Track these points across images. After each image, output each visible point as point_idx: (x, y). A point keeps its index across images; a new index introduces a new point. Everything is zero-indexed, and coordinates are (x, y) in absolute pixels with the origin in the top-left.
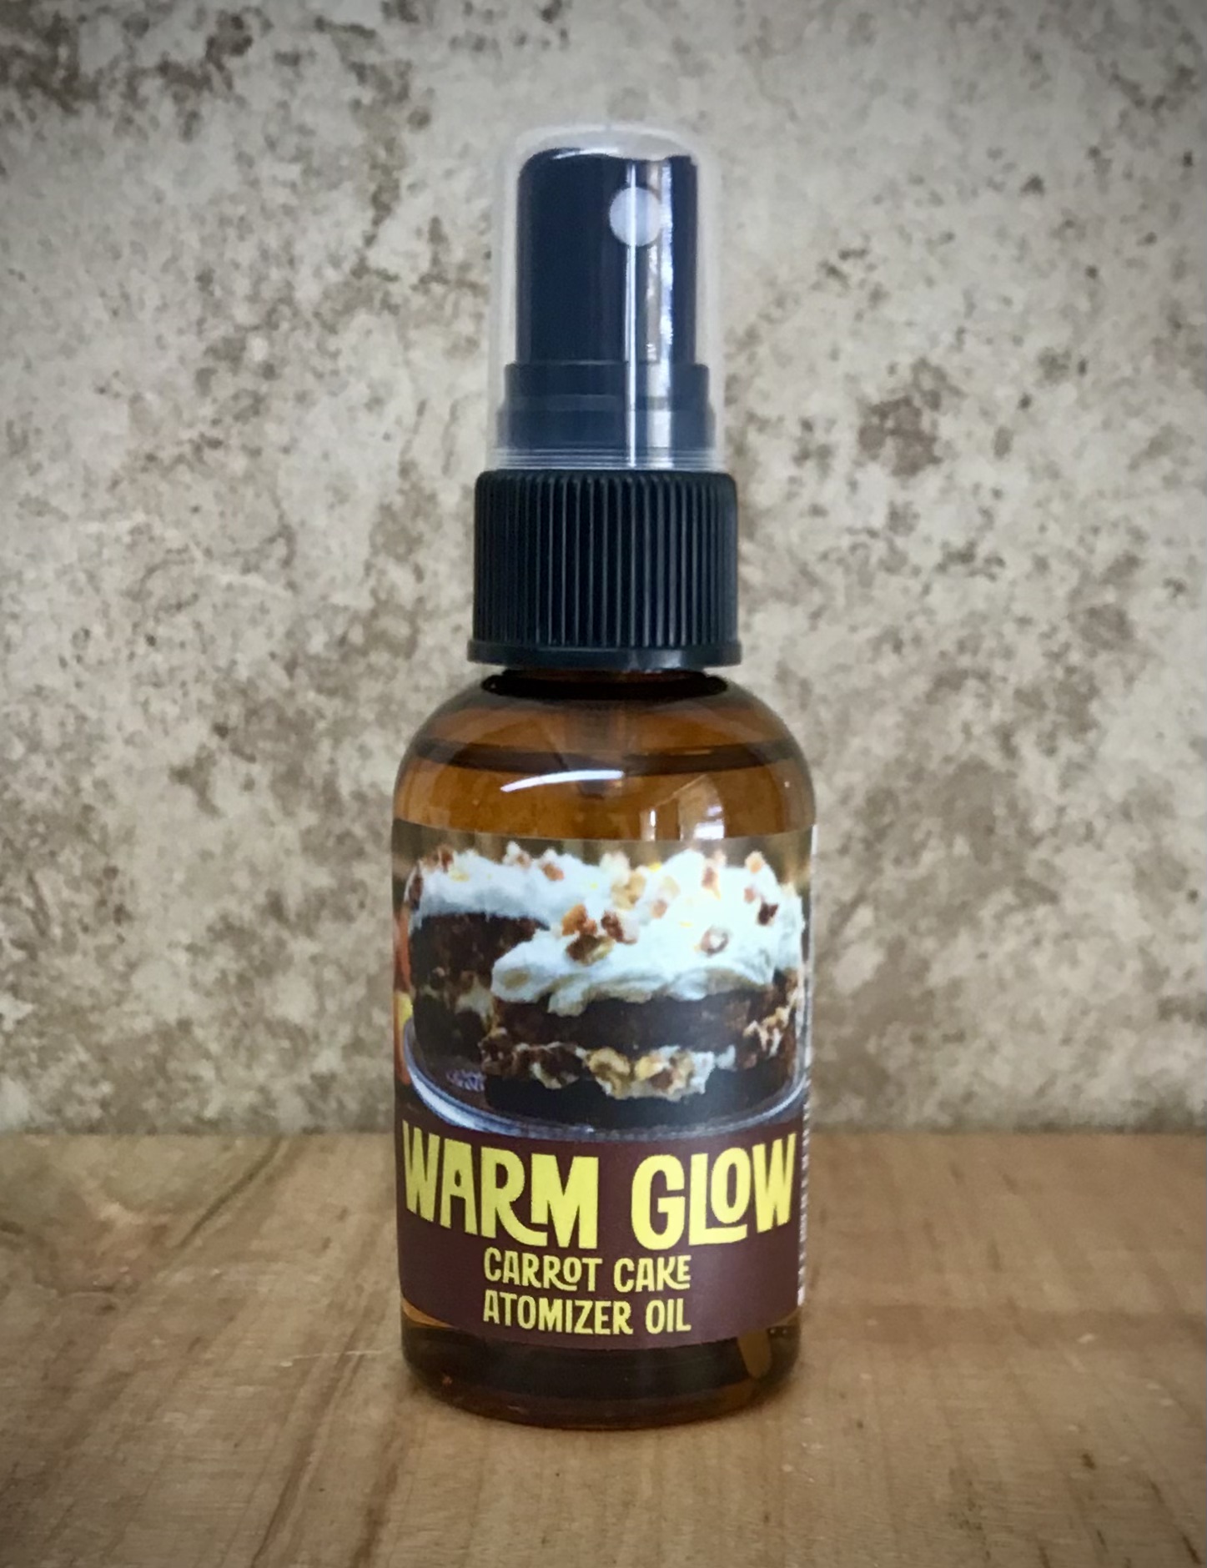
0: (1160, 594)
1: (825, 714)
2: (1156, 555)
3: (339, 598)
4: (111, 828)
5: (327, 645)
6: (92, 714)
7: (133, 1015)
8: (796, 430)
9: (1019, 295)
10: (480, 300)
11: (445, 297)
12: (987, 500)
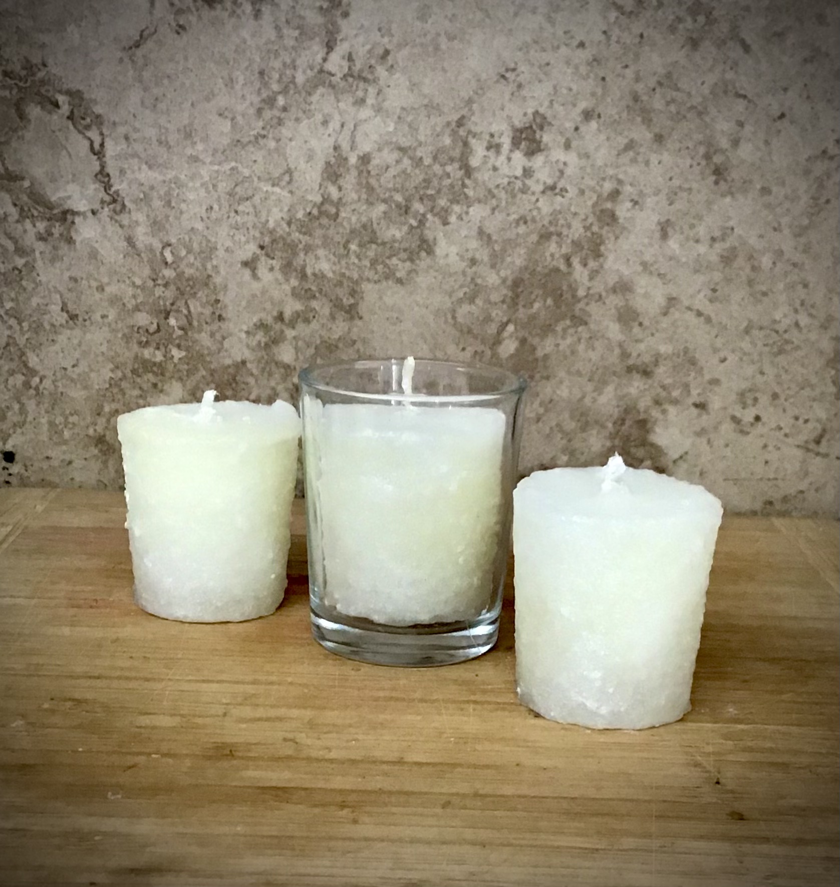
0: (629, 205)
1: (497, 247)
2: (628, 189)
3: (310, 197)
4: (218, 284)
5: (304, 216)
6: (213, 240)
7: (224, 357)
8: (488, 137)
9: (575, 87)
10: (366, 84)
11: (353, 82)
12: (561, 166)
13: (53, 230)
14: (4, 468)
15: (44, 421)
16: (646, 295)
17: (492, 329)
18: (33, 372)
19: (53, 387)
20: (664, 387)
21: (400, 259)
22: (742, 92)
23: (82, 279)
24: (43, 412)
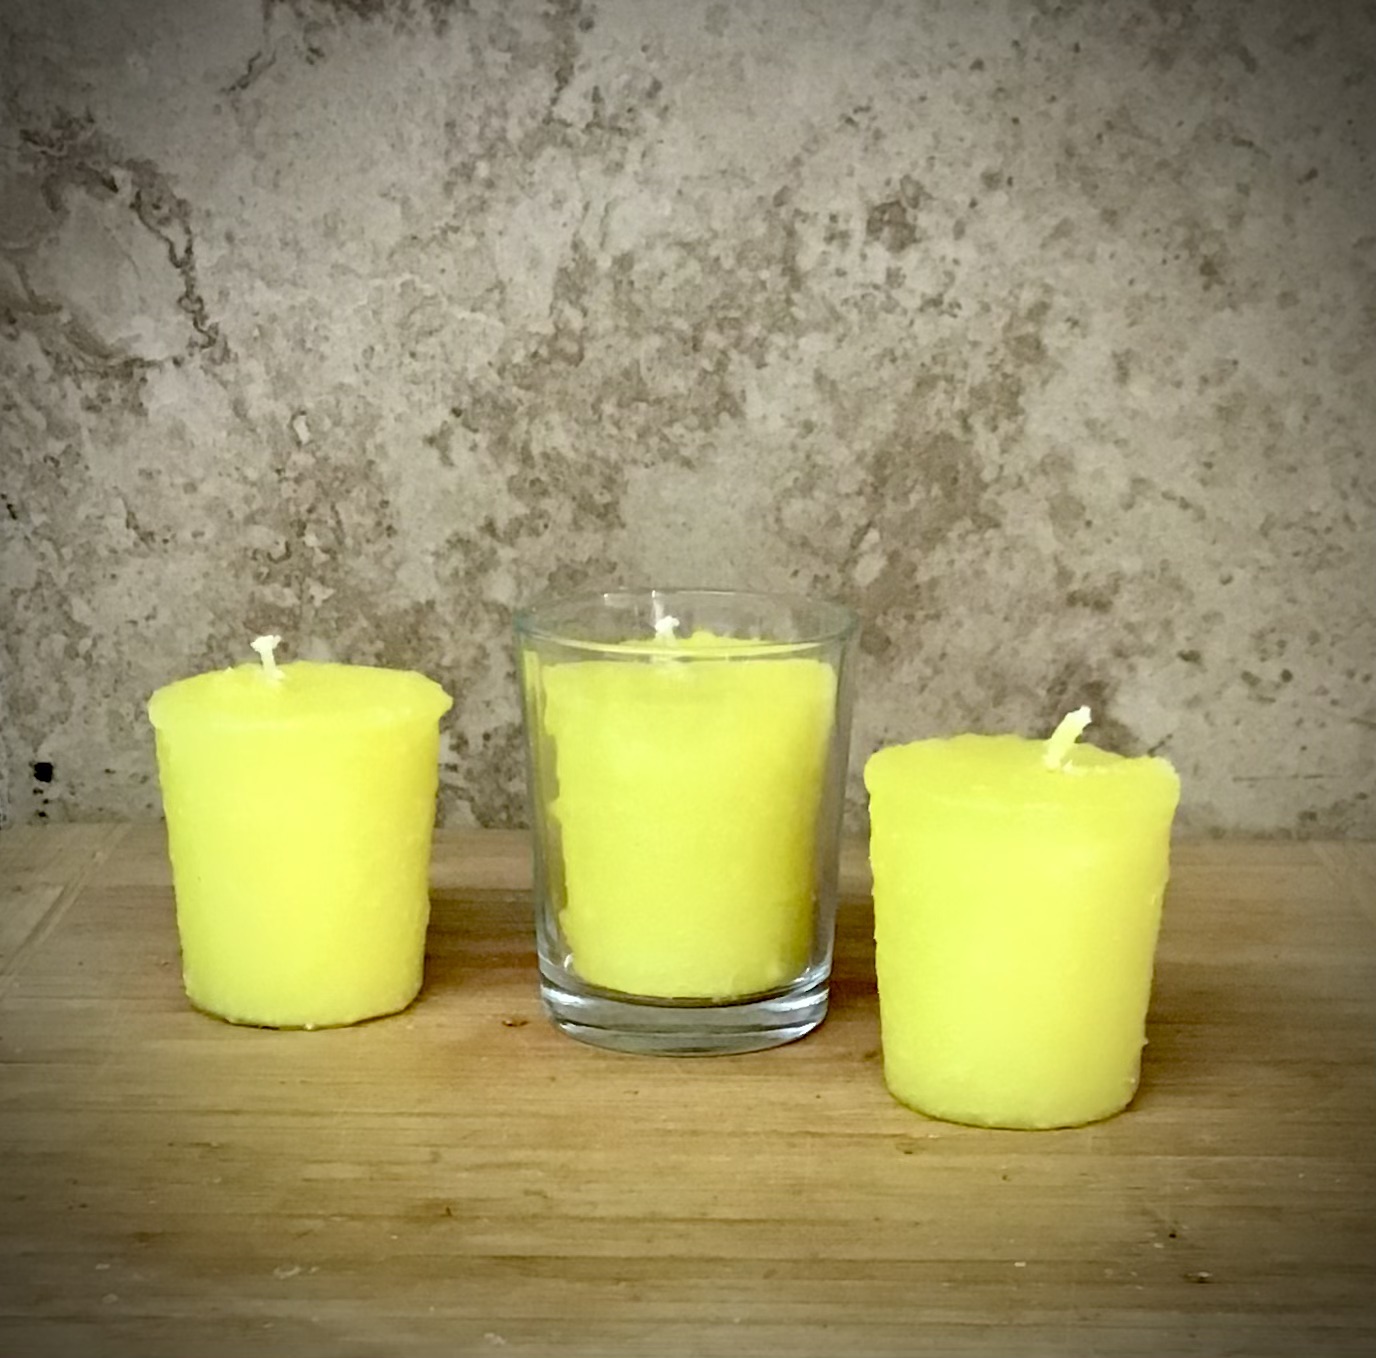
0: (1063, 327)
2: (1060, 301)
3: (533, 328)
4: (385, 476)
5: (525, 358)
6: (375, 402)
7: (397, 597)
8: (826, 221)
9: (969, 136)
10: (624, 138)
11: (602, 136)
12: (950, 266)
13: (112, 394)
14: (36, 792)
15: (101, 710)
16: (1098, 476)
17: (841, 540)
18: (81, 630)
19: (114, 655)
20: (1130, 627)
21: (686, 427)
22: (1245, 137)
23: (159, 472)
24: (98, 695)
